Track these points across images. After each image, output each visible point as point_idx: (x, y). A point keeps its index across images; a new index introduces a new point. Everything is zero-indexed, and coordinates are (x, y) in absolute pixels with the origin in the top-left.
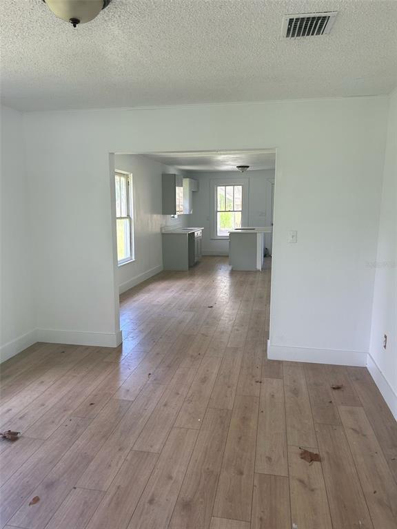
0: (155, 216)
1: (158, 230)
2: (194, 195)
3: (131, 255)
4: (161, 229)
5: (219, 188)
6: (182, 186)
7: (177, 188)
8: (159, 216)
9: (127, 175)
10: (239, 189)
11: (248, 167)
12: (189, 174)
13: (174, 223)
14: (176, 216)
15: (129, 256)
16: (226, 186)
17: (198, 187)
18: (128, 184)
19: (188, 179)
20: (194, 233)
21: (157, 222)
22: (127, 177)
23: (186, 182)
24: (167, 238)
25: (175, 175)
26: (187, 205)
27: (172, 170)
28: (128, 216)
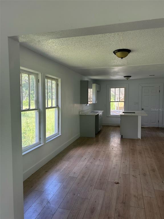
0: (76, 105)
1: (77, 113)
2: (98, 93)
3: (59, 131)
4: (79, 112)
5: (111, 89)
6: (92, 88)
7: (89, 89)
8: (78, 105)
9: (57, 79)
10: (123, 90)
11: (130, 76)
12: (95, 81)
13: (87, 109)
14: (88, 105)
15: (57, 132)
16: (115, 88)
17: (100, 89)
18: (57, 85)
19: (95, 84)
20: (98, 114)
21: (77, 108)
22: (57, 80)
23: (94, 86)
24: (82, 117)
25: (88, 81)
26: (94, 98)
27: (86, 79)
28: (57, 106)
